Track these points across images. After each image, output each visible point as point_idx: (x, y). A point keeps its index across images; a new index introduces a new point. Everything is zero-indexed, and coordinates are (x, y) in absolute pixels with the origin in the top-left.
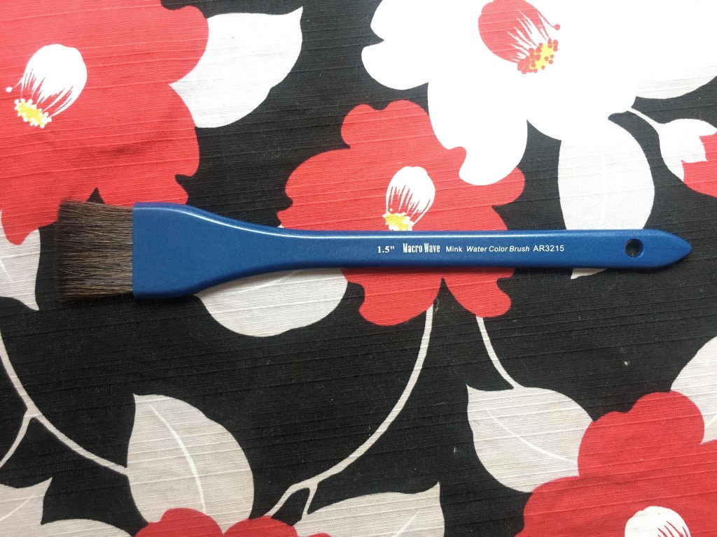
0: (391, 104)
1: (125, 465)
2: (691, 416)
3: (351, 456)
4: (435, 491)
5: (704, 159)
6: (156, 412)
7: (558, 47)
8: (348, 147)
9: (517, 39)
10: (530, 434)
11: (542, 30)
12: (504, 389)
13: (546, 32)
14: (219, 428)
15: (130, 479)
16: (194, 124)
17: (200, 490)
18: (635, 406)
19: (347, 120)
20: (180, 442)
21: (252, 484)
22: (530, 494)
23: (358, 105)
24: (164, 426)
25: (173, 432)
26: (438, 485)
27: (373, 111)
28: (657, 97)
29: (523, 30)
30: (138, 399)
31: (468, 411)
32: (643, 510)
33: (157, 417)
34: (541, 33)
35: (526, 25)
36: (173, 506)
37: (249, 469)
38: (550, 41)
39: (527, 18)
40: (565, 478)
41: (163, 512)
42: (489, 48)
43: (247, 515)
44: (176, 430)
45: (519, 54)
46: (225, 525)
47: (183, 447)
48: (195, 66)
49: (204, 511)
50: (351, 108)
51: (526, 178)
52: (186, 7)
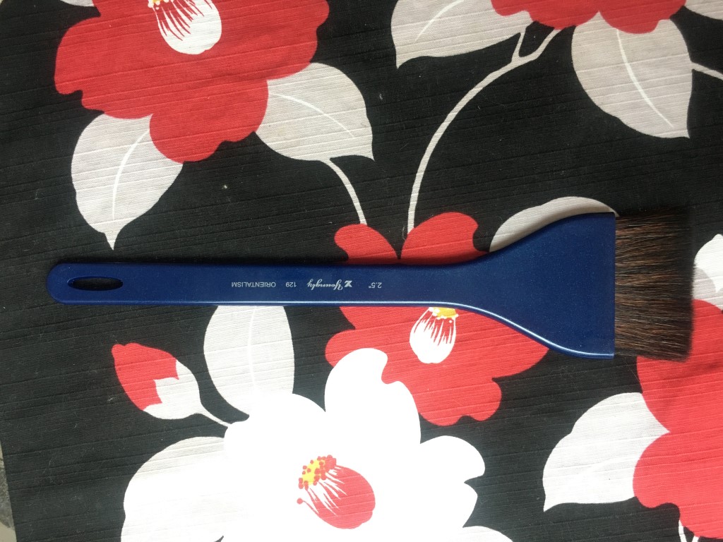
0: (455, 422)
1: (694, 72)
3: (481, 89)
4: (400, 60)
5: (157, 382)
7: (298, 482)
8: (495, 380)
10: (314, 117)
11: (314, 497)
12: (339, 158)
13: (311, 496)
14: (607, 109)
15: (688, 59)
18: (216, 147)
19: (496, 405)
21: (574, 59)
22: (312, 61)
26: (398, 65)
27: (472, 415)
28: (204, 438)
29: (333, 497)
30: (685, 133)
31: (372, 135)
32: (206, 51)
34: (314, 494)
35: (330, 502)
36: (647, 35)
37: (577, 72)
38: (307, 488)
39: (328, 508)
40: (279, 77)
41: (656, 30)
42: (364, 479)
43: (577, 29)
44: (648, 106)
45: (335, 474)
46: (598, 20)
49: (618, 32)
50: (493, 417)
52: (655, 506)
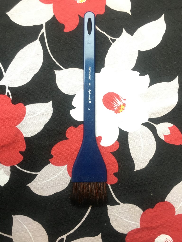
1: (11, 235)
2: (171, 208)
6: (19, 220)
7: (126, 105)
9: (114, 104)
11: (121, 101)
12: (118, 205)
13: (122, 101)
15: (13, 239)
16: (24, 136)
17: (33, 241)
18: (155, 206)
19: (67, 131)
20: (26, 228)
21: (47, 238)
22: (127, 234)
23: (70, 127)
24: (21, 224)
25: (24, 225)
26: (101, 234)
27: (74, 128)
28: (155, 117)
30: (13, 216)
31: (108, 212)
32: (159, 236)
33: (19, 221)
35: (116, 100)
37: (46, 234)
38: (123, 104)
39: (116, 98)
40: (137, 229)
42: (106, 107)
45: (115, 108)
47: (27, 229)
48: (23, 120)
51: (119, 143)
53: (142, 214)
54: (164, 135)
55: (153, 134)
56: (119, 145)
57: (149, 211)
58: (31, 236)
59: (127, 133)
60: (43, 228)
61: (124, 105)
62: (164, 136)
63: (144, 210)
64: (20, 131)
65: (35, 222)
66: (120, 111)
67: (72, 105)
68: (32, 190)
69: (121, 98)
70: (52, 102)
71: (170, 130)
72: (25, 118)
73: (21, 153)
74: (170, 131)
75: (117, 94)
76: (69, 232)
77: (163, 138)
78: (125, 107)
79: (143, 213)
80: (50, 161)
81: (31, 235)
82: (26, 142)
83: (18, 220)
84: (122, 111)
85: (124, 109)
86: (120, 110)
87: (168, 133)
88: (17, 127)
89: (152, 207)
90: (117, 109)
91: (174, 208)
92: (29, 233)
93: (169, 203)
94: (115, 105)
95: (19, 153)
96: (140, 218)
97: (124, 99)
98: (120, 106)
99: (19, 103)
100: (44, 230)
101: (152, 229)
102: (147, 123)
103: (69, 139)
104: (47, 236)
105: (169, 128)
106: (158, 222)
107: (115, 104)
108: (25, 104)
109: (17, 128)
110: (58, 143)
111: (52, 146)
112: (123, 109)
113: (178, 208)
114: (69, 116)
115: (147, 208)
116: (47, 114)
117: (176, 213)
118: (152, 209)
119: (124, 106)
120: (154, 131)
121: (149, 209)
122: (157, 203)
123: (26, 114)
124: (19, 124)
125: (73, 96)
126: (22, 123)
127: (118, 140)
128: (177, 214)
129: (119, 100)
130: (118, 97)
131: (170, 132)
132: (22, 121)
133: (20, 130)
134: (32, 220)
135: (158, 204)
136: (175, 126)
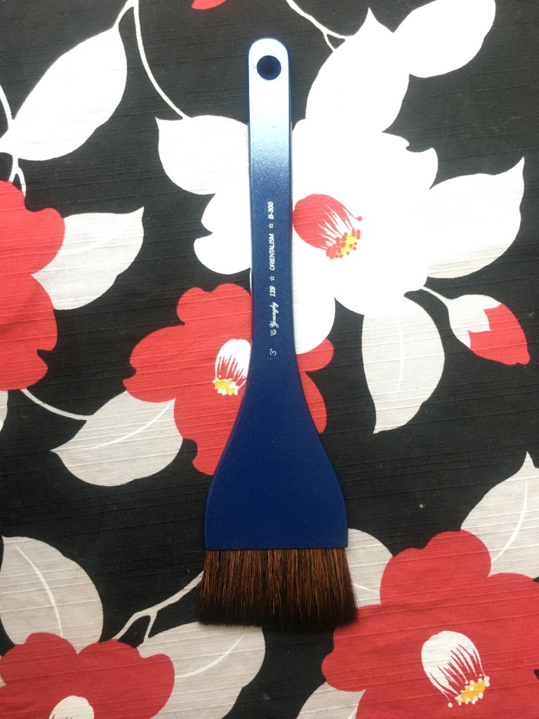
0: (219, 287)
2: (478, 552)
3: (185, 588)
5: (488, 329)
6: (21, 551)
7: (361, 235)
8: (183, 323)
9: (326, 229)
11: (347, 222)
13: (350, 223)
14: (74, 565)
16: (53, 307)
17: (58, 617)
18: (429, 544)
19: (182, 301)
20: (40, 576)
21: (101, 612)
23: (191, 288)
24: (28, 563)
25: (35, 569)
27: (204, 293)
28: (445, 277)
29: (330, 222)
30: (6, 540)
32: (437, 634)
33: (21, 555)
34: (345, 224)
35: (333, 218)
36: (35, 631)
37: (99, 599)
38: (353, 230)
39: (335, 213)
41: (27, 635)
42: (302, 237)
43: (97, 639)
44: (37, 566)
45: (327, 242)
46: (79, 646)
47: (43, 580)
48: (53, 258)
49: (61, 635)
50: (185, 290)
51: (334, 347)
52: (47, 209)
53: (389, 564)
54: (469, 331)
55: (438, 327)
56: (332, 353)
57: (411, 556)
58: (54, 603)
59: (359, 318)
60: (91, 582)
61: (357, 234)
62: (472, 335)
63: (394, 550)
64: (43, 290)
65: (68, 560)
66: (344, 251)
67: (202, 226)
68: (67, 466)
69: (349, 212)
70: (141, 210)
71: (489, 317)
72: (62, 252)
73: (41, 353)
74: (490, 321)
75: (337, 202)
76: (166, 599)
77: (467, 341)
78: (358, 241)
79: (391, 560)
80: (125, 385)
81: (53, 601)
82: (57, 323)
83: (16, 552)
84: (348, 253)
85: (353, 246)
86: (342, 249)
87: (483, 325)
88: (35, 276)
89: (420, 543)
90: (334, 245)
91: (487, 553)
92: (49, 592)
93: (473, 535)
94: (329, 233)
95: (36, 354)
96: (381, 576)
97: (357, 217)
98: (344, 238)
99: (47, 207)
100: (93, 586)
101: (414, 611)
102: (421, 292)
103: (186, 326)
104: (100, 605)
105: (487, 312)
106: (435, 592)
107: (329, 229)
108: (65, 213)
109: (35, 280)
110: (153, 334)
111: (135, 340)
112: (351, 246)
113: (500, 554)
114: (191, 256)
115: (405, 546)
116: (126, 246)
117: (492, 568)
118: (418, 551)
119: (355, 237)
120: (440, 317)
121: (412, 549)
122: (434, 534)
123: (65, 242)
124: (41, 268)
125: (207, 198)
126: (51, 267)
127: (330, 337)
128: (493, 571)
129: (343, 220)
130: (340, 209)
131: (488, 323)
132: (52, 262)
133: (44, 287)
134: (58, 554)
135: (439, 537)
136: (507, 309)
